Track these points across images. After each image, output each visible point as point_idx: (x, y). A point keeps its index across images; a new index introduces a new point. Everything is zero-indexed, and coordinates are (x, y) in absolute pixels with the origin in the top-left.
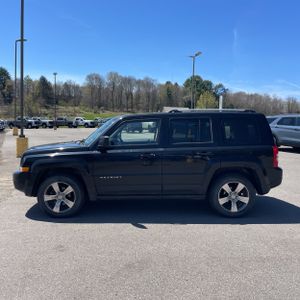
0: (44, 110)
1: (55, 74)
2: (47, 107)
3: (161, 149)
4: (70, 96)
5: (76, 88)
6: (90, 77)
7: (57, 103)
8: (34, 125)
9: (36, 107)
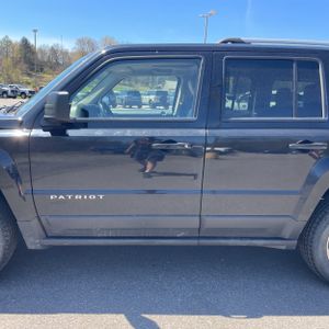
0: (26, 78)
1: (35, 31)
2: (29, 75)
3: (202, 132)
4: (58, 64)
5: (65, 53)
6: (81, 42)
7: (42, 70)
8: (9, 93)
9: (17, 74)
